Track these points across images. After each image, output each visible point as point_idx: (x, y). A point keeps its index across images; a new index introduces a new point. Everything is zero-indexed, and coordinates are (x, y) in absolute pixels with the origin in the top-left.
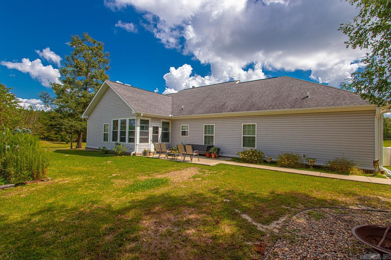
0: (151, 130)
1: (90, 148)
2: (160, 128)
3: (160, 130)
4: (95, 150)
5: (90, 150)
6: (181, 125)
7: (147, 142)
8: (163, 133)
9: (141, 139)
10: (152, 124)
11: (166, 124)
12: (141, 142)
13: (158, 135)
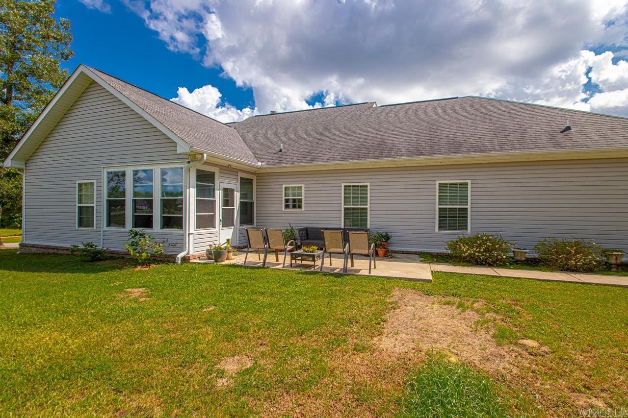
0: (219, 196)
1: (33, 246)
2: (237, 191)
3: (237, 195)
4: (51, 251)
5: (34, 250)
6: (284, 186)
7: (213, 226)
8: (241, 203)
9: (199, 218)
10: (221, 183)
11: (246, 183)
12: (199, 226)
13: (233, 209)
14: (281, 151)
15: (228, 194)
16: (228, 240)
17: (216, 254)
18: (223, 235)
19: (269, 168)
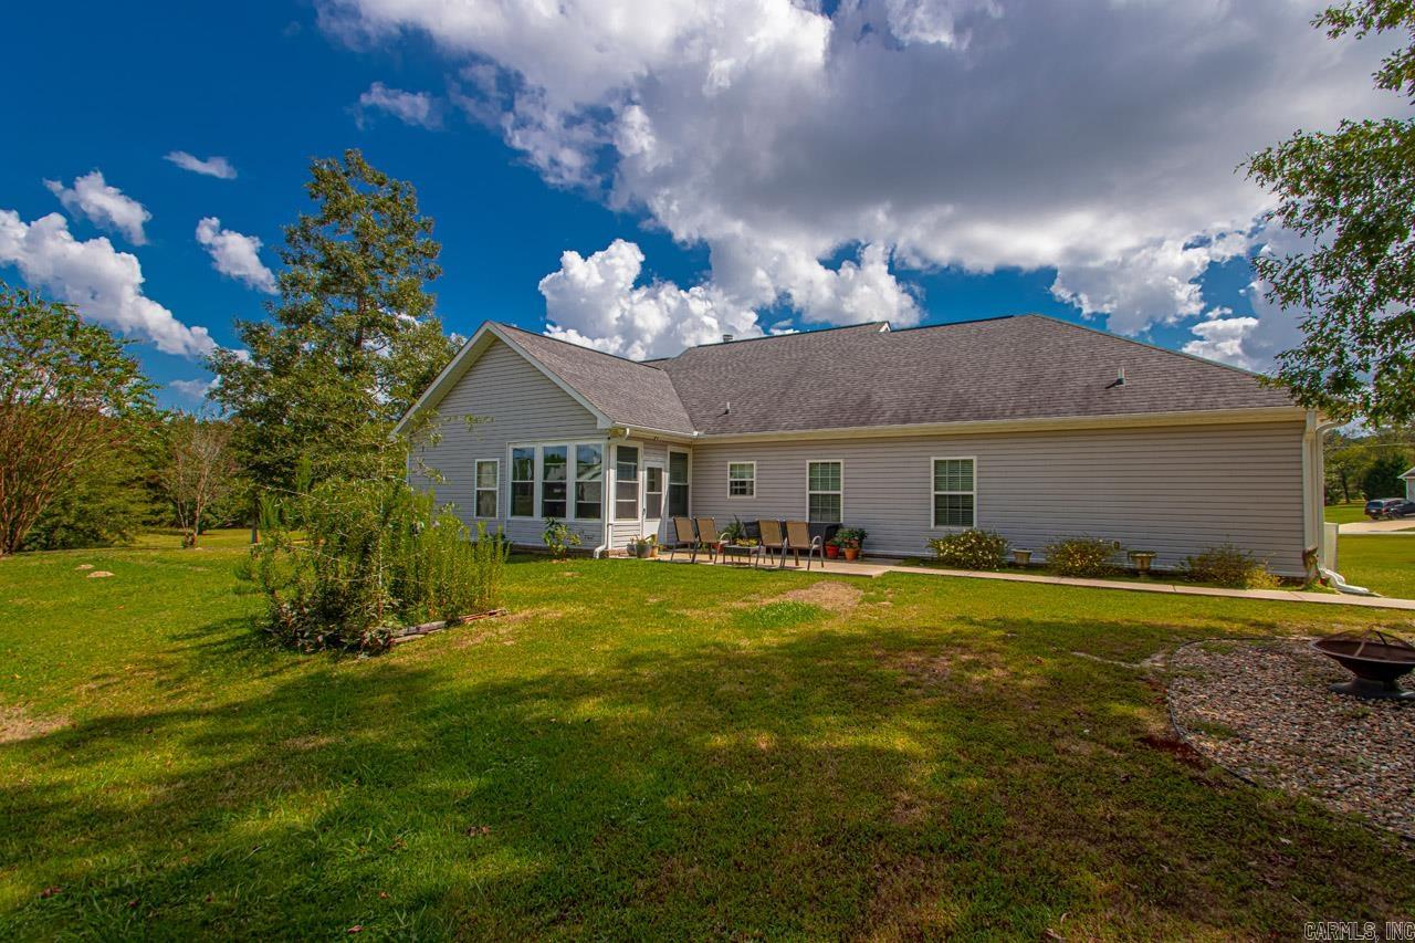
0: (643, 476)
2: (665, 471)
3: (666, 476)
6: (729, 463)
7: (635, 517)
8: (671, 487)
9: (619, 505)
10: (645, 462)
11: (678, 460)
12: (619, 515)
13: (660, 495)
14: (727, 412)
15: (654, 474)
16: (653, 536)
17: (639, 550)
18: (648, 528)
19: (709, 439)
